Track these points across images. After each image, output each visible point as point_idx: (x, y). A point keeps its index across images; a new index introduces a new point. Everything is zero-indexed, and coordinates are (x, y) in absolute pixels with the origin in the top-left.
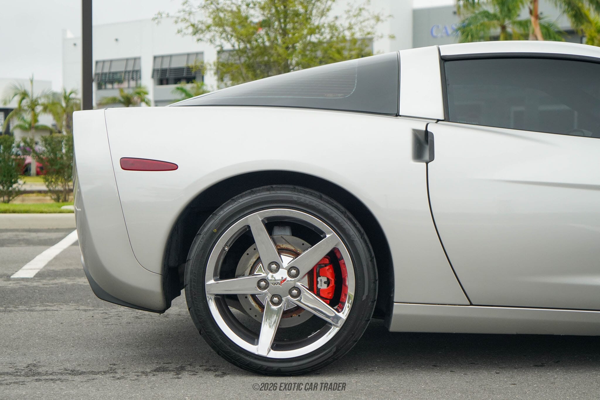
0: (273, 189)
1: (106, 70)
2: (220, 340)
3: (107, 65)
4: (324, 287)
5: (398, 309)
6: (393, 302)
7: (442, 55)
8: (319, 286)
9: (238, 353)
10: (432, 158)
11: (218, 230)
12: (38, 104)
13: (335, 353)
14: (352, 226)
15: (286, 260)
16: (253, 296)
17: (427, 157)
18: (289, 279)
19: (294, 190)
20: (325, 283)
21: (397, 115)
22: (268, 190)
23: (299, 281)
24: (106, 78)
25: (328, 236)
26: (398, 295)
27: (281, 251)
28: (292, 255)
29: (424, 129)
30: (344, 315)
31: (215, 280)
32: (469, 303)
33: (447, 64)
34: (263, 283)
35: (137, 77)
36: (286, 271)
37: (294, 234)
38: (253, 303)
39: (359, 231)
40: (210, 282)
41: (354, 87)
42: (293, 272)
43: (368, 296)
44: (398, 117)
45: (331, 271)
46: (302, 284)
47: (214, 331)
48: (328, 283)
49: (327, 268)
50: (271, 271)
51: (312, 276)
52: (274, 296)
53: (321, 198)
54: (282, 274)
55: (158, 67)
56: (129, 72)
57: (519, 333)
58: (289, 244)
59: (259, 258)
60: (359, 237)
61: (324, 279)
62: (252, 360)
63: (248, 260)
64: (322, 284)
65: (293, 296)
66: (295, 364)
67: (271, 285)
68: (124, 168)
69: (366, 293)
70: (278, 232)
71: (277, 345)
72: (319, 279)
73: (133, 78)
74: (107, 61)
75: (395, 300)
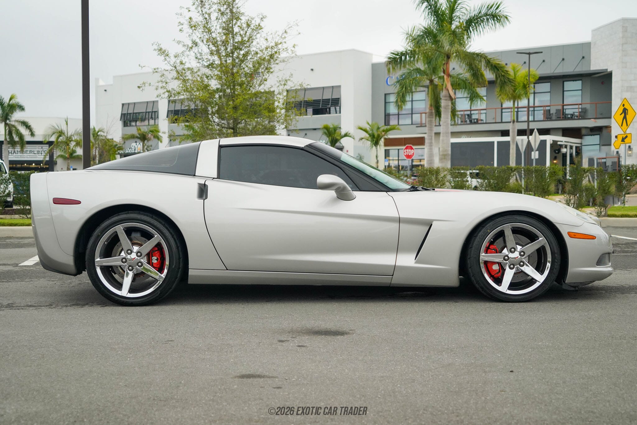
0: (128, 213)
1: (131, 111)
2: (103, 289)
3: (131, 107)
4: (156, 262)
5: (191, 272)
6: (189, 269)
7: (220, 144)
8: (153, 261)
9: (112, 295)
10: (206, 198)
11: (101, 234)
12: (72, 140)
13: (160, 294)
14: (168, 232)
15: (136, 248)
16: (120, 266)
17: (204, 198)
18: (136, 257)
19: (139, 214)
20: (156, 260)
21: (194, 175)
22: (126, 214)
23: (142, 259)
24: (130, 118)
25: (156, 236)
26: (191, 265)
27: (133, 244)
28: (138, 245)
29: (204, 183)
30: (163, 275)
31: (100, 259)
32: (226, 269)
33: (222, 149)
34: (124, 260)
35: (155, 117)
36: (136, 254)
37: (142, 236)
38: (121, 271)
39: (171, 234)
40: (98, 260)
41: (175, 161)
42: (139, 254)
43: (175, 266)
44: (195, 177)
45: (158, 254)
46: (144, 260)
47: (99, 284)
48: (157, 260)
49: (157, 252)
50: (129, 254)
51: (149, 256)
52: (130, 266)
53: (152, 218)
54: (133, 256)
55: (172, 108)
56: (149, 112)
57: (253, 284)
58: (138, 240)
59: (123, 249)
60: (171, 237)
61: (156, 258)
62: (119, 298)
63: (118, 249)
64: (154, 260)
65: (139, 266)
66: (140, 300)
67: (128, 261)
68: (55, 202)
69: (174, 265)
70: (134, 235)
71: (131, 291)
72: (153, 258)
73: (152, 118)
74: (131, 103)
75: (189, 268)
